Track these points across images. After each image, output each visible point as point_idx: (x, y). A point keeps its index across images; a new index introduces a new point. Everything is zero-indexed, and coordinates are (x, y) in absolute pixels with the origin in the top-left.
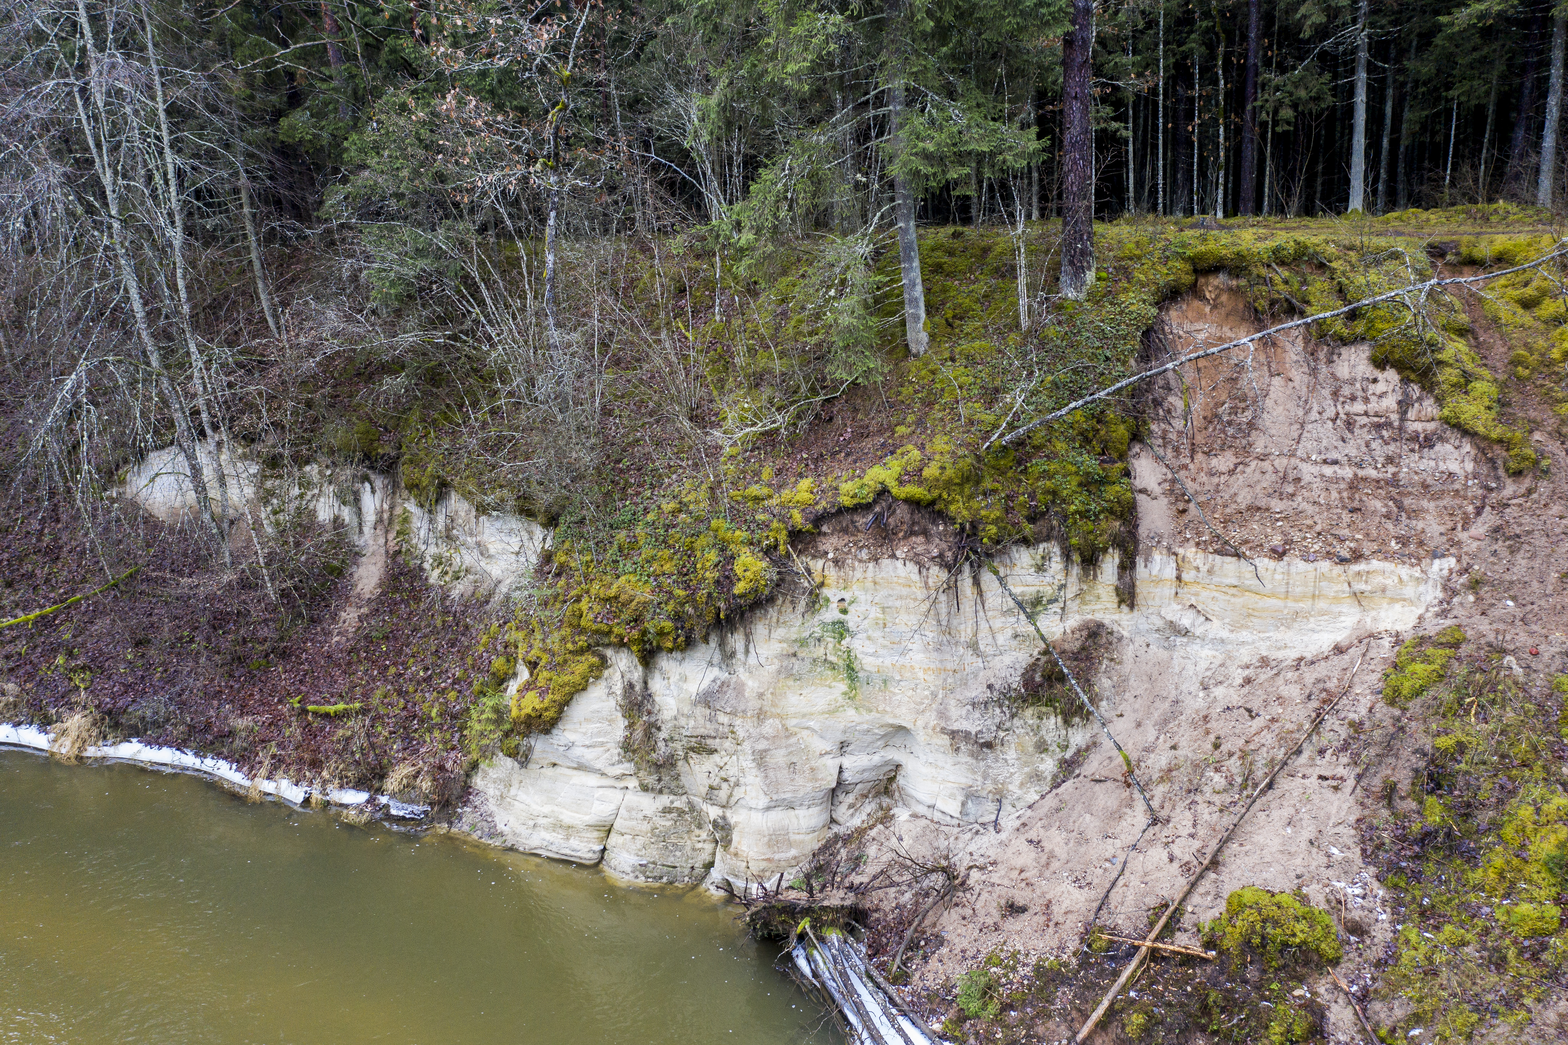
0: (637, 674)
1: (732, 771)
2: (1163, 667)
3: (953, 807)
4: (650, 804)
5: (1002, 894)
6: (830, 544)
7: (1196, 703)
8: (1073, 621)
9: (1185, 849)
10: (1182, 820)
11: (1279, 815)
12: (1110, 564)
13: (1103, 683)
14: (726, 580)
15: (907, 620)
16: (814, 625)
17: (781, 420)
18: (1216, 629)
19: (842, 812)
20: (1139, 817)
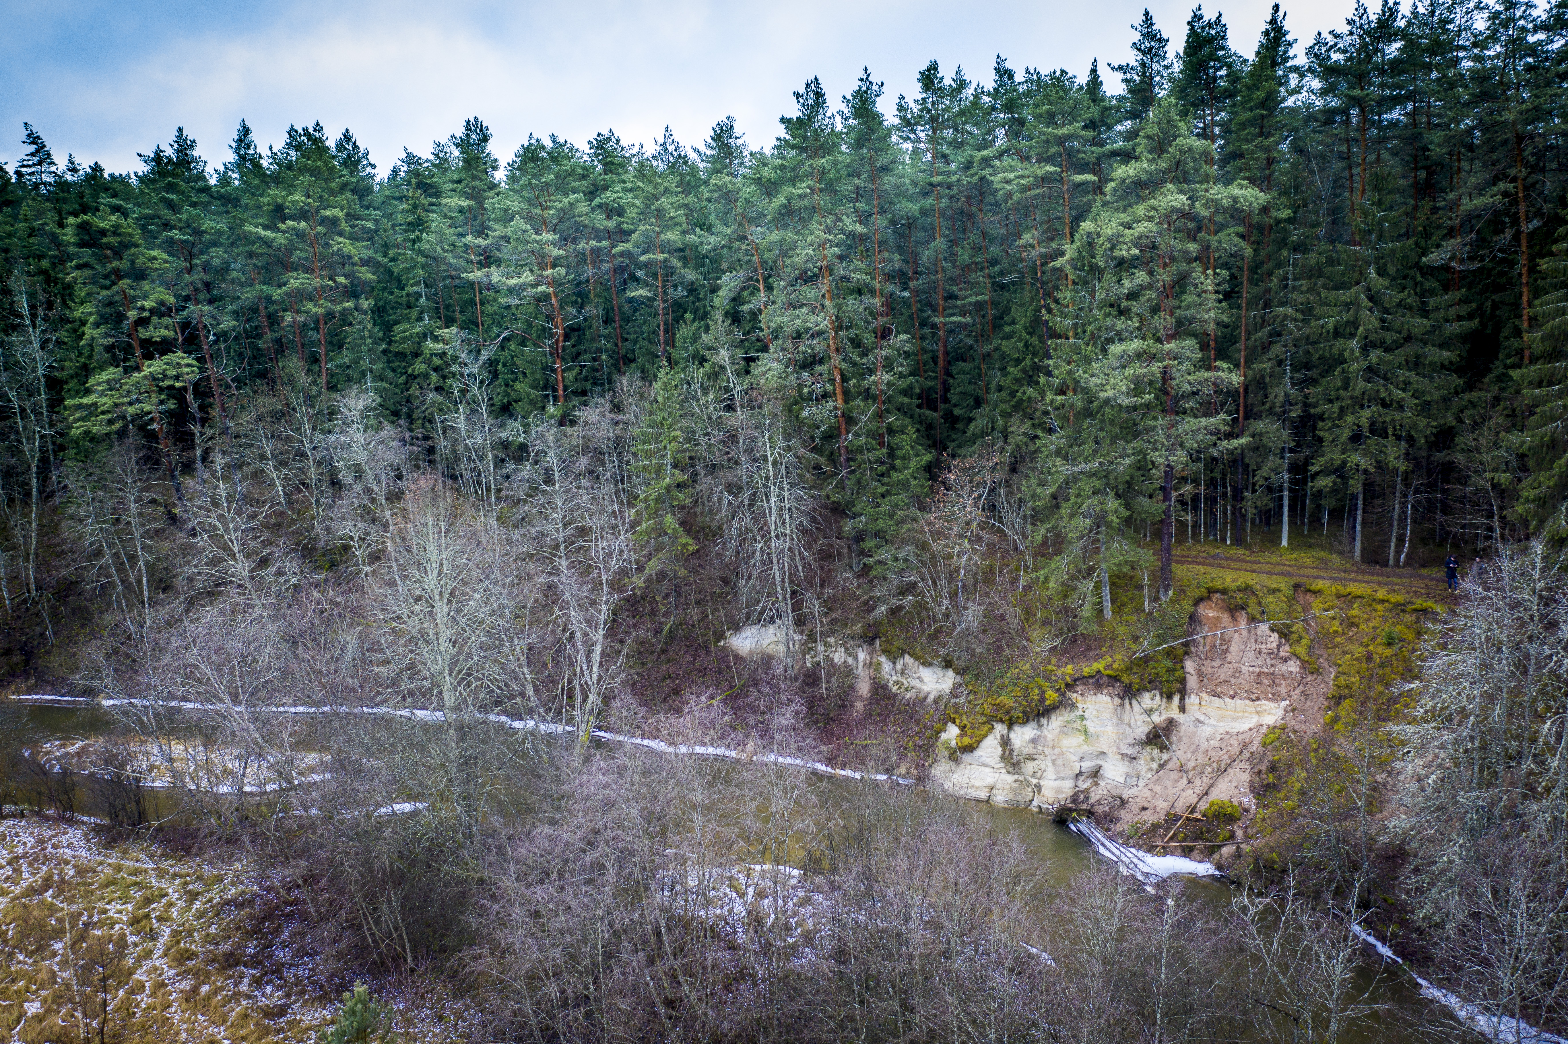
0: (1005, 732)
1: (1043, 766)
2: (1194, 734)
3: (1122, 780)
4: (1010, 778)
5: (1140, 805)
6: (1079, 688)
7: (1204, 746)
8: (1164, 717)
9: (1198, 790)
10: (1198, 782)
11: (1227, 779)
12: (1176, 699)
13: (1174, 739)
14: (1042, 700)
15: (1106, 715)
16: (1073, 716)
17: (1058, 641)
18: (1212, 721)
19: (1080, 783)
20: (1184, 781)
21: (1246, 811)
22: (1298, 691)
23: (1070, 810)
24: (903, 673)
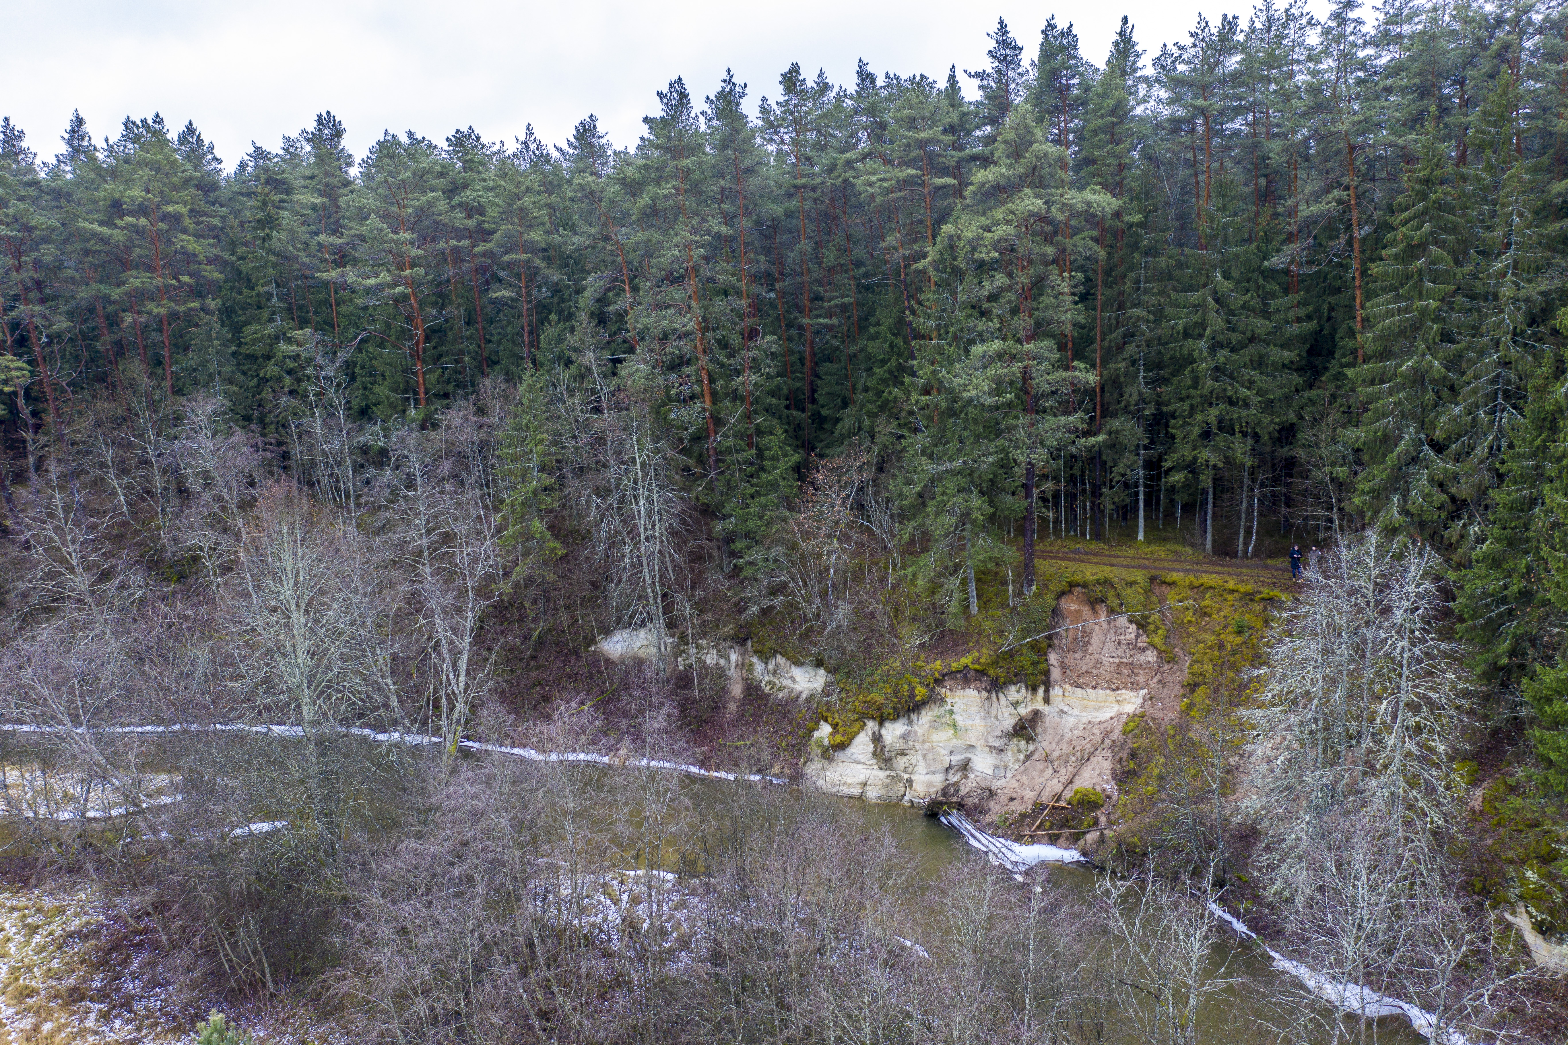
0: (876, 728)
1: (914, 761)
2: (1059, 724)
3: (990, 772)
4: (882, 774)
5: (1008, 796)
6: (948, 684)
7: (1069, 735)
8: (1029, 709)
9: (1063, 779)
10: (1063, 771)
11: (1090, 767)
12: (1041, 691)
13: (1039, 730)
14: (912, 696)
15: (974, 709)
16: (942, 710)
17: (927, 638)
18: (1076, 712)
19: (950, 777)
20: (1050, 771)
21: (1109, 797)
22: (1155, 680)
23: (941, 803)
24: (775, 673)
